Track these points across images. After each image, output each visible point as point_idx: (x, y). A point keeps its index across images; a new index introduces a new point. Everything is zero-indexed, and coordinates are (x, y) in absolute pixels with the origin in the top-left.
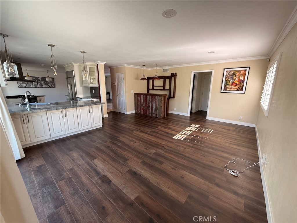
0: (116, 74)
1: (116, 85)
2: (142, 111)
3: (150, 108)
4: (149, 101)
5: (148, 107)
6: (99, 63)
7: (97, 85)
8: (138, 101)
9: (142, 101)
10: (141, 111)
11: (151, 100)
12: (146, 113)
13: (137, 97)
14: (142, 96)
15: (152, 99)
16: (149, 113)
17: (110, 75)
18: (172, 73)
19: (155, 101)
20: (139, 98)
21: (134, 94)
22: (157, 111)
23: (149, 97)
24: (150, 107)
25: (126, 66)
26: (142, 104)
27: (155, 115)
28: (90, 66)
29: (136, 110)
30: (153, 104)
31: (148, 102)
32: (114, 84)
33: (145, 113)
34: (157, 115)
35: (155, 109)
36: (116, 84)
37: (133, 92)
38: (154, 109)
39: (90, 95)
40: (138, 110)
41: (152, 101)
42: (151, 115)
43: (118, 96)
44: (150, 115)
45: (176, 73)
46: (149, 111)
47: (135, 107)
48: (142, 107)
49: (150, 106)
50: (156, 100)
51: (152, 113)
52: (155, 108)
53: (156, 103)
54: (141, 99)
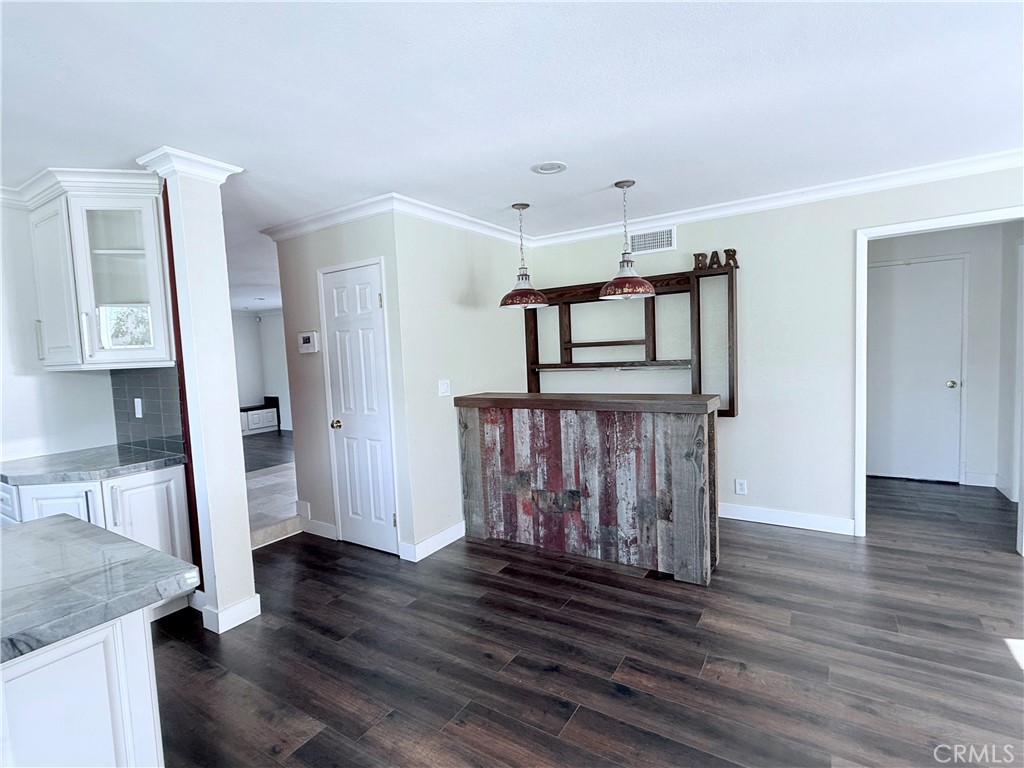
0: (320, 276)
1: (319, 354)
2: (524, 520)
3: (594, 501)
4: (583, 449)
5: (574, 495)
6: (177, 165)
7: (162, 358)
8: (487, 451)
9: (523, 449)
10: (512, 525)
11: (594, 440)
12: (558, 537)
13: (482, 425)
14: (521, 417)
15: (606, 439)
16: (585, 539)
17: (275, 300)
18: (704, 256)
19: (638, 450)
20: (494, 433)
21: (459, 402)
22: (661, 524)
23: (583, 421)
24: (587, 496)
25: (397, 206)
26: (524, 477)
27: (640, 552)
28: (96, 205)
29: (478, 520)
30: (619, 473)
31: (568, 458)
32: (307, 340)
33: (548, 539)
34: (660, 557)
35: (640, 512)
36: (320, 342)
37: (447, 391)
38: (625, 514)
39: (112, 440)
40: (487, 512)
41: (607, 452)
42: (606, 553)
43: (336, 425)
44: (597, 553)
45: (731, 254)
46: (584, 527)
47: (467, 494)
48: (523, 497)
49: (595, 485)
50: (643, 445)
51: (608, 543)
52: (641, 502)
53: (645, 467)
54: (508, 437)
